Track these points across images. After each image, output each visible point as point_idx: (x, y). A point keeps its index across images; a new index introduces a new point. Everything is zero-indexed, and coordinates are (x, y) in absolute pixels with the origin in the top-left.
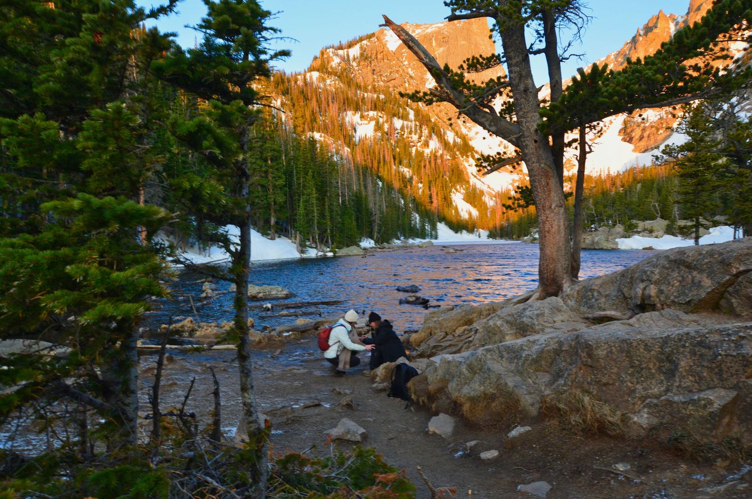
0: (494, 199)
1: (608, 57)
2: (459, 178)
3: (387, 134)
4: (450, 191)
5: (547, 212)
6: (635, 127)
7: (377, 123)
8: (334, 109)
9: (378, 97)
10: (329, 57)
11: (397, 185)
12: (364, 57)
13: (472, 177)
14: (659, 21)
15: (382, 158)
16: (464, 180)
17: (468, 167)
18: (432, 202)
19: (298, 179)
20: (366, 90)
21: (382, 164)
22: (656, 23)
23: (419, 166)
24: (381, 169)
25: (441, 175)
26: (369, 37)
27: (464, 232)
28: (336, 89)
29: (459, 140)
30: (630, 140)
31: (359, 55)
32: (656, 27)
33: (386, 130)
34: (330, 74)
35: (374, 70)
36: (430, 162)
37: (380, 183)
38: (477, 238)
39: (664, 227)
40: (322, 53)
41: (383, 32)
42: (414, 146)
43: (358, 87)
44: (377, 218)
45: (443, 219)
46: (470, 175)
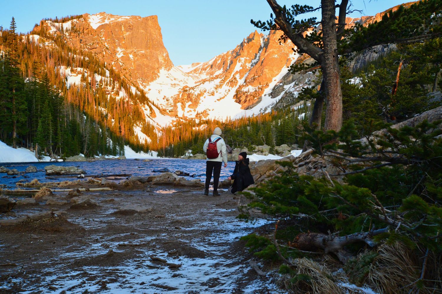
0: (161, 132)
1: (228, 52)
2: (138, 117)
3: (90, 84)
4: (133, 126)
5: (335, 98)
6: (242, 94)
7: (83, 76)
8: (51, 63)
9: (84, 59)
10: (47, 26)
11: (97, 118)
12: (74, 30)
13: (147, 117)
14: (255, 36)
15: (86, 100)
16: (142, 119)
17: (145, 111)
18: (121, 132)
19: (37, 106)
20: (75, 52)
21: (86, 104)
22: (254, 37)
23: (112, 108)
24: (86, 108)
25: (127, 114)
26: (79, 17)
27: (142, 152)
28: (53, 49)
29: (139, 93)
30: (239, 102)
31: (70, 28)
32: (253, 39)
33: (89, 81)
34: (48, 38)
35: (81, 40)
36: (120, 105)
37: (85, 117)
38: (151, 156)
39: (269, 150)
40: (42, 23)
41: (87, 16)
42: (109, 94)
43: (70, 50)
44: (87, 139)
45: (128, 143)
46: (146, 115)
